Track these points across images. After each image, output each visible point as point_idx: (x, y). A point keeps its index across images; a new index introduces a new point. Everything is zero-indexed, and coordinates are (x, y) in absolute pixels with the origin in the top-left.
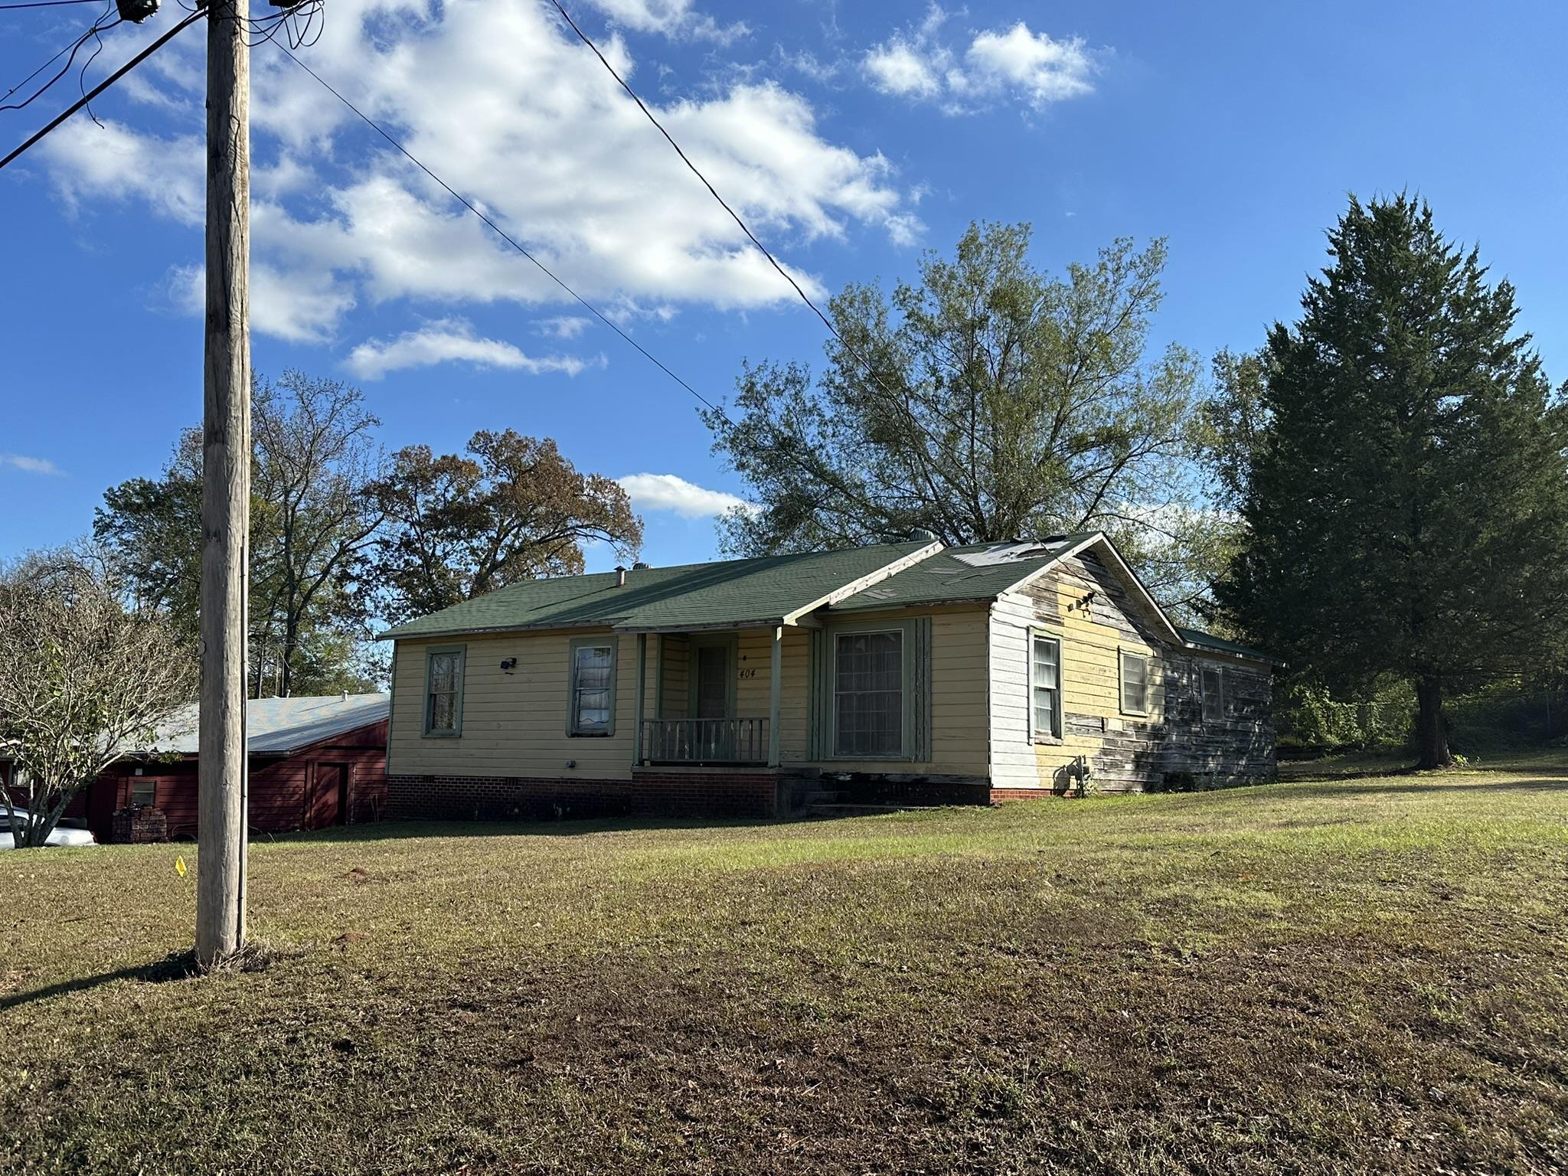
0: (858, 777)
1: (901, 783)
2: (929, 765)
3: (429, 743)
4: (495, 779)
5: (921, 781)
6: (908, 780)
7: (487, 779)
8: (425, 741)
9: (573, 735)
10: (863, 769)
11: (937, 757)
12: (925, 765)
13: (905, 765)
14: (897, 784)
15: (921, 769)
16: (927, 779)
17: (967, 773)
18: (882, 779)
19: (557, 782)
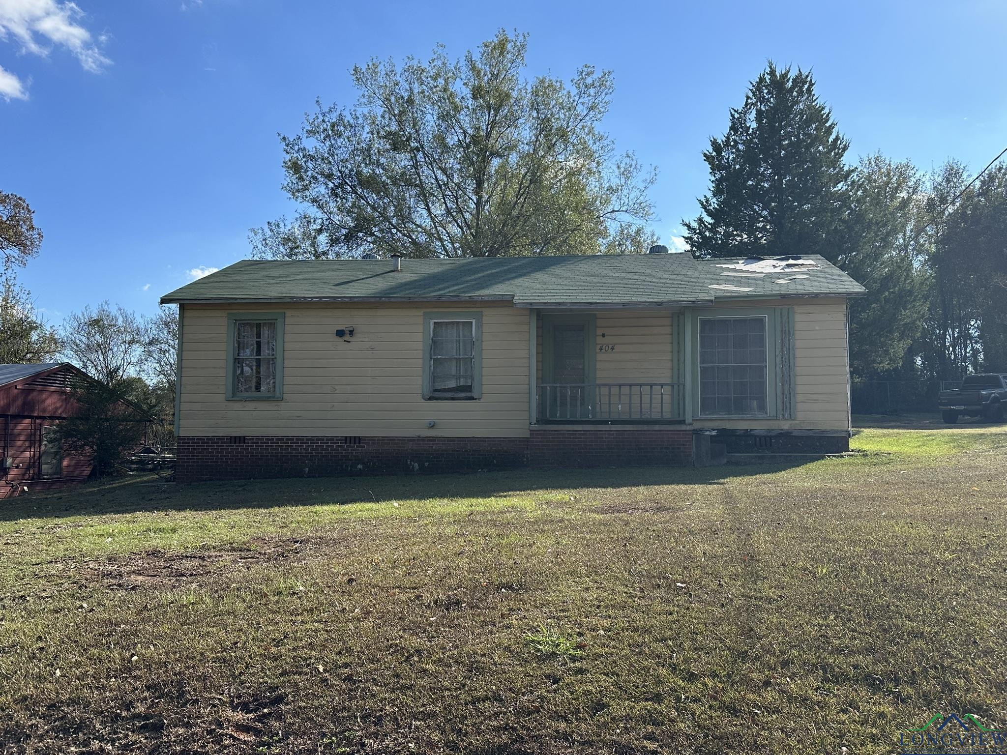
0: (722, 432)
1: (765, 437)
2: (794, 422)
3: (237, 406)
4: (331, 439)
5: (786, 435)
6: (773, 433)
7: (319, 438)
8: (231, 404)
9: (430, 399)
10: (729, 426)
11: (800, 416)
12: (790, 422)
13: (771, 423)
14: (760, 437)
15: (786, 425)
16: (791, 433)
17: (828, 428)
18: (747, 433)
19: (411, 440)
